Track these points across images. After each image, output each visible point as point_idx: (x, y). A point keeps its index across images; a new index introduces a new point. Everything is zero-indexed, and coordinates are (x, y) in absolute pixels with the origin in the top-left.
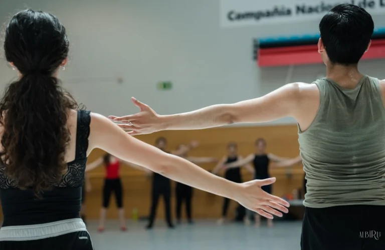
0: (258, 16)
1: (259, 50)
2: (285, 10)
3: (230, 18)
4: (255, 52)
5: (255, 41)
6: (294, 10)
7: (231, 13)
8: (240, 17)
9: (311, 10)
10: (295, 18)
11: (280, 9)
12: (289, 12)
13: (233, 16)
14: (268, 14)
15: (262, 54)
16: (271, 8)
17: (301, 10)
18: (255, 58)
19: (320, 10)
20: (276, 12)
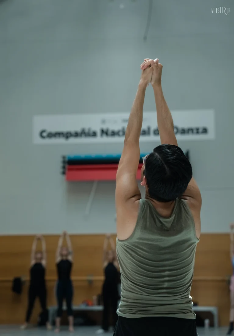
0: (67, 135)
1: (67, 166)
2: (91, 132)
3: (42, 136)
4: (64, 167)
5: (64, 157)
6: (99, 133)
7: (43, 132)
8: (51, 135)
9: (114, 134)
10: (100, 139)
11: (87, 131)
12: (94, 134)
13: (45, 134)
14: (76, 135)
15: (70, 170)
16: (79, 130)
17: (104, 132)
18: (64, 173)
19: (121, 133)
20: (84, 133)
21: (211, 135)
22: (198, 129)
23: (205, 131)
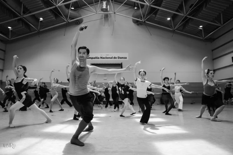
5: (91, 64)
12: (99, 58)
14: (94, 58)
17: (101, 58)
20: (96, 58)
21: (127, 59)
22: (124, 58)
23: (126, 58)
